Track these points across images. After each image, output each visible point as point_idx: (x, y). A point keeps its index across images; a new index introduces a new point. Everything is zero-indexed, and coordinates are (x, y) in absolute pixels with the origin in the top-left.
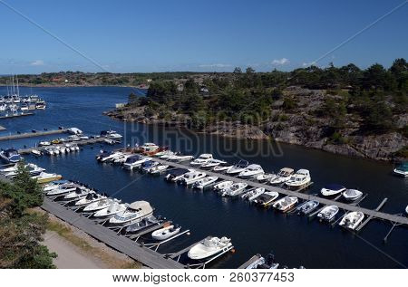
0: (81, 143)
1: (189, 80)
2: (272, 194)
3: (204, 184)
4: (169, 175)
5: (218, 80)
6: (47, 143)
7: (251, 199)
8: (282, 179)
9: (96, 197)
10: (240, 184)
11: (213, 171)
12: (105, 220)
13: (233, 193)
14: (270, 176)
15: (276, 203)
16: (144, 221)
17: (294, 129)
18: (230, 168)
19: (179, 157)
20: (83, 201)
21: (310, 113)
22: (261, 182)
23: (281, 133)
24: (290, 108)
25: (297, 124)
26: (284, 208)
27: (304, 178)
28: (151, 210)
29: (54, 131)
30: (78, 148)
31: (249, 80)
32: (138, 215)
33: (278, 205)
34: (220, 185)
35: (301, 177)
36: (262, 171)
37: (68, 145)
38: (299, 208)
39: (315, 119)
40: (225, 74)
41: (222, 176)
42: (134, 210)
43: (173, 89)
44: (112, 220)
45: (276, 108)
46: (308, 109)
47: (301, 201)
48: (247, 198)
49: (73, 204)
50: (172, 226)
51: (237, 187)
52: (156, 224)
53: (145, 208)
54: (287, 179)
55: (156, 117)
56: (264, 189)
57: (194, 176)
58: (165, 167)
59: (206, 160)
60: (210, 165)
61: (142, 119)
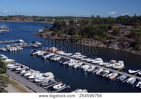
0: (24, 46)
1: (71, 20)
2: (106, 71)
3: (77, 66)
4: (61, 62)
5: (84, 21)
6: (9, 46)
7: (97, 73)
8: (111, 65)
9: (29, 70)
10: (92, 67)
11: (81, 60)
12: (33, 80)
13: (89, 70)
14: (106, 63)
15: (108, 75)
16: (50, 81)
17: (117, 43)
18: (88, 59)
19: (66, 54)
20: (24, 71)
21: (125, 36)
22: (102, 66)
23: (111, 45)
24: (115, 33)
25: (118, 41)
26: (111, 78)
27: (121, 65)
28: (53, 76)
29: (12, 41)
30: (22, 49)
31: (98, 20)
32: (48, 78)
33: (109, 76)
34: (83, 67)
35: (120, 64)
36: (102, 61)
37: (18, 47)
38: (118, 78)
39: (127, 39)
40: (87, 18)
41: (85, 63)
42: (46, 76)
43: (64, 24)
44: (36, 80)
45: (109, 33)
46: (124, 34)
47: (119, 75)
48: (95, 73)
49: (19, 73)
50: (62, 84)
51: (91, 68)
52: (55, 83)
53: (50, 76)
54: (113, 65)
55: (56, 36)
56: (103, 69)
57: (72, 62)
58: (59, 58)
59: (78, 56)
60: (80, 58)
61: (50, 37)
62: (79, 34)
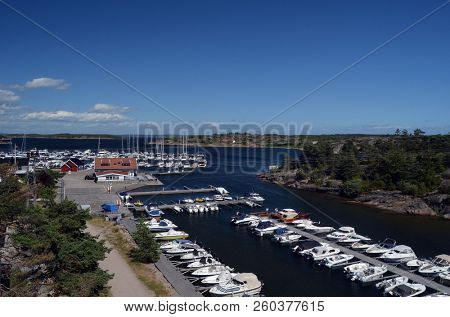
3: (334, 262)
4: (297, 247)
6: (190, 201)
7: (387, 290)
9: (210, 261)
10: (377, 269)
11: (351, 248)
12: (208, 288)
13: (365, 279)
19: (317, 228)
20: (196, 264)
28: (259, 285)
29: (202, 190)
30: (217, 208)
34: (351, 268)
37: (208, 205)
41: (359, 255)
43: (328, 152)
49: (185, 266)
51: (373, 271)
54: (442, 269)
55: (306, 181)
56: (407, 280)
57: (324, 252)
58: (297, 237)
59: (346, 235)
60: (349, 240)
61: (292, 183)
62: (364, 178)
